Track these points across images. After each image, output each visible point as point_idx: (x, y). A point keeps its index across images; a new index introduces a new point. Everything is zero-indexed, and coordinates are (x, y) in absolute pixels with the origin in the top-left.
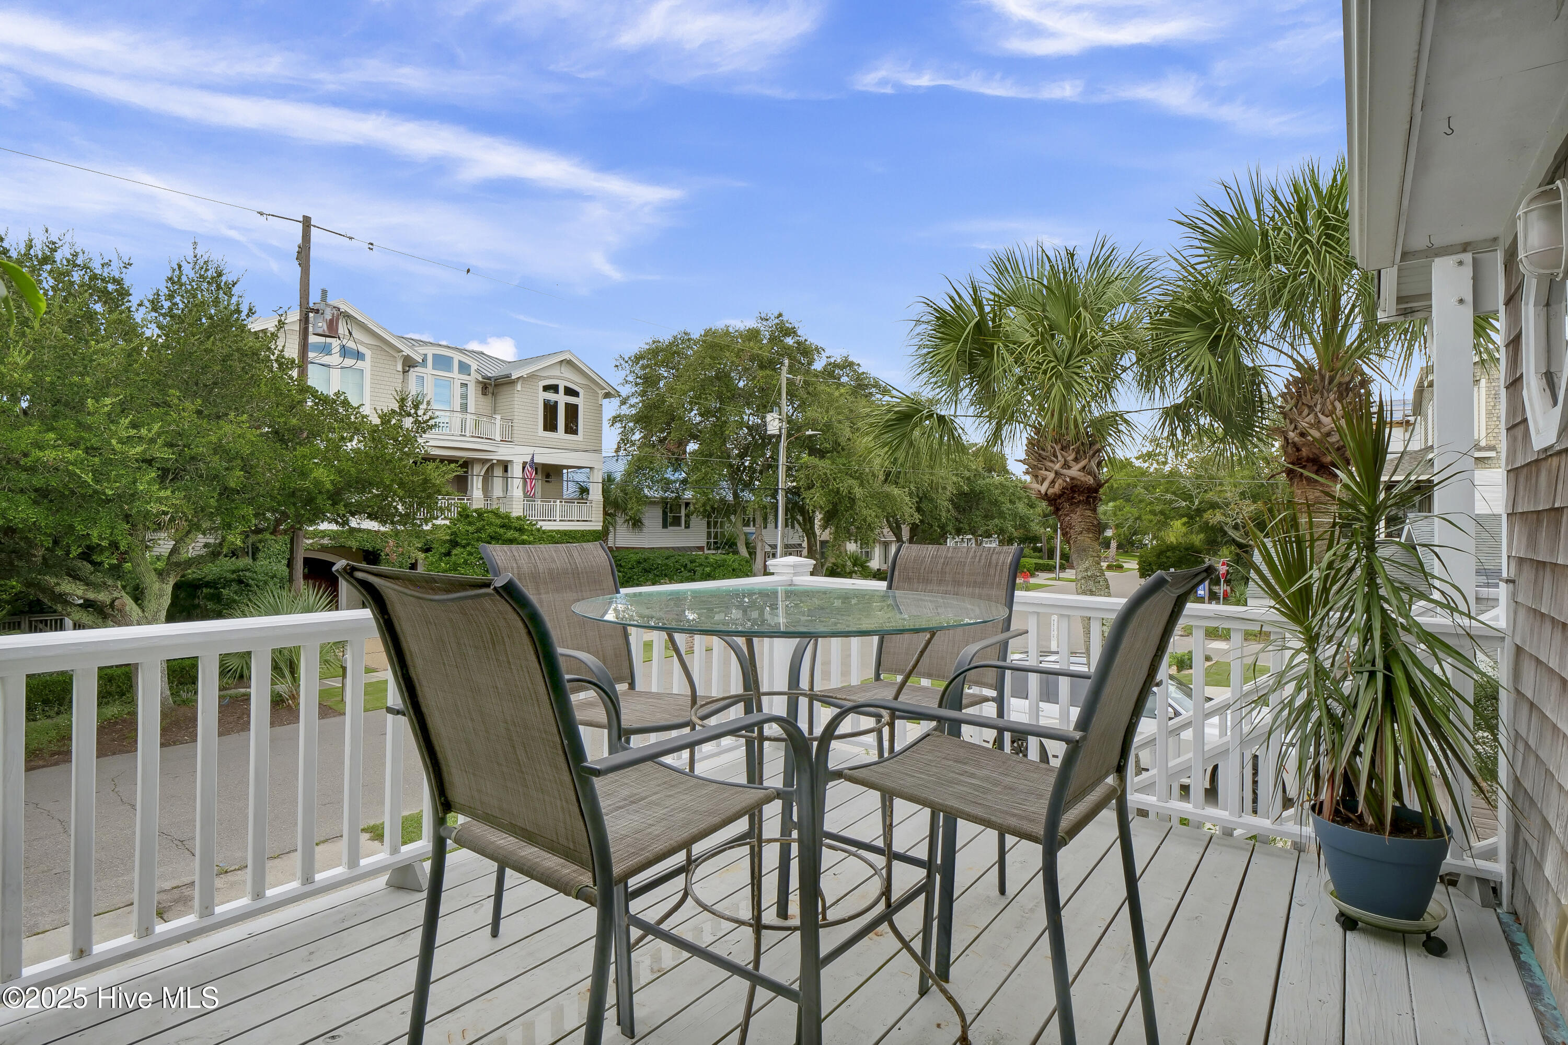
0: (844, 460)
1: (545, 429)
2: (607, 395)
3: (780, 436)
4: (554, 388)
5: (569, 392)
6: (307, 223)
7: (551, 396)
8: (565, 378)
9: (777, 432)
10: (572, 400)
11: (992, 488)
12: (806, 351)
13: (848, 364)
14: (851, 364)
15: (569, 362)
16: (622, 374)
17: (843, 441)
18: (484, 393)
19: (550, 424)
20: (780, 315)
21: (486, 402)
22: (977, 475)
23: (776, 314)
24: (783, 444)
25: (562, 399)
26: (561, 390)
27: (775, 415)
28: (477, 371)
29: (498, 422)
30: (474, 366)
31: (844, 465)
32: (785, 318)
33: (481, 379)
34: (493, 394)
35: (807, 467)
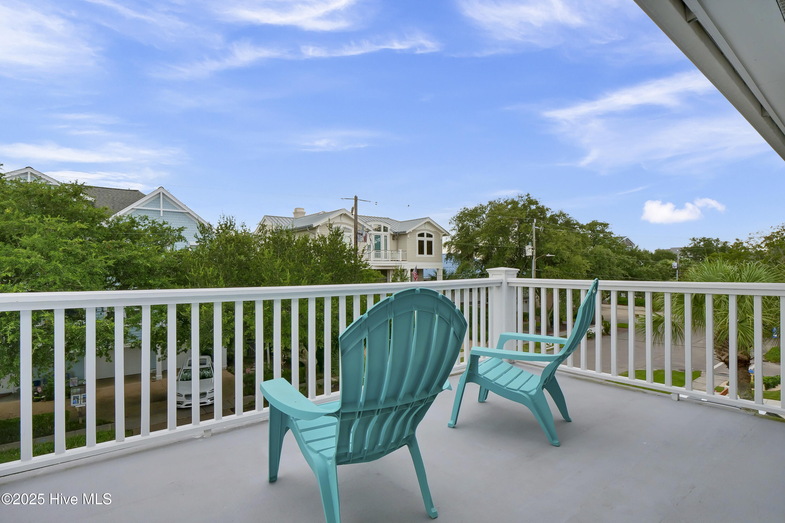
0: (566, 268)
1: (419, 254)
2: (444, 235)
3: (533, 256)
4: (421, 235)
5: (429, 236)
6: (356, 199)
7: (421, 239)
8: (427, 230)
9: (531, 254)
10: (430, 239)
11: (642, 273)
12: (542, 210)
13: (562, 215)
14: (564, 215)
15: (428, 223)
16: (453, 226)
17: (565, 258)
18: (393, 239)
19: (421, 251)
20: (528, 195)
21: (394, 243)
22: (633, 266)
23: (526, 194)
24: (534, 261)
25: (425, 239)
26: (425, 235)
27: (530, 246)
28: (391, 230)
29: (401, 253)
30: (389, 228)
31: (566, 270)
32: (530, 196)
33: (392, 234)
34: (397, 239)
35: (547, 272)
